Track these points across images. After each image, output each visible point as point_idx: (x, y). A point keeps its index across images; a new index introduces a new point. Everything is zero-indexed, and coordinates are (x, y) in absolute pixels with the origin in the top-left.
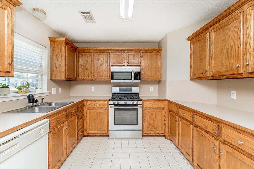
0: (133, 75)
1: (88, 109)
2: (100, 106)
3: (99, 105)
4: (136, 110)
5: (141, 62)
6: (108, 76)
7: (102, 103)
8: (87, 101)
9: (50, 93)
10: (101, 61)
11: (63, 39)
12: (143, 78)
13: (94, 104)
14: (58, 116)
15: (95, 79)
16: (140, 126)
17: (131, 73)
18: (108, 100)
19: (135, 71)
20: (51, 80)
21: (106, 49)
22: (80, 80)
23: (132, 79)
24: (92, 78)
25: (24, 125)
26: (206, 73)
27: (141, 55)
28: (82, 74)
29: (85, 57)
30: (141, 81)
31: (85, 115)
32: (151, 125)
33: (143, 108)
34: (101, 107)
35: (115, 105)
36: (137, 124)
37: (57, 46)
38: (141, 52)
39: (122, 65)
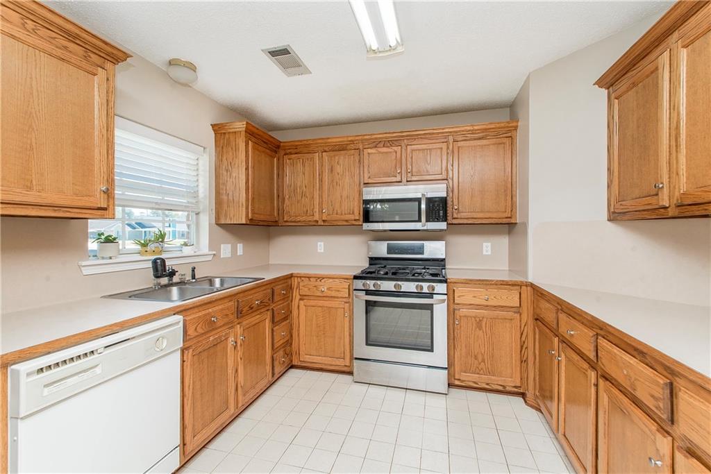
0: (423, 206)
1: (302, 298)
2: (332, 291)
3: (328, 289)
4: (430, 307)
5: (450, 167)
6: (356, 212)
7: (336, 284)
8: (300, 277)
9: (214, 255)
10: (338, 174)
11: (240, 126)
12: (455, 216)
13: (315, 286)
14: (210, 310)
15: (324, 221)
16: (440, 355)
17: (419, 200)
18: (351, 276)
19: (429, 195)
20: (217, 224)
21: (350, 139)
22: (287, 224)
23: (420, 220)
24: (317, 217)
25: (117, 326)
26: (657, 195)
27: (448, 148)
28: (293, 209)
29: (299, 165)
30: (447, 224)
32: (476, 358)
33: (452, 307)
34: (333, 294)
35: (368, 292)
36: (431, 350)
37: (229, 143)
38: (451, 139)
39: (394, 179)
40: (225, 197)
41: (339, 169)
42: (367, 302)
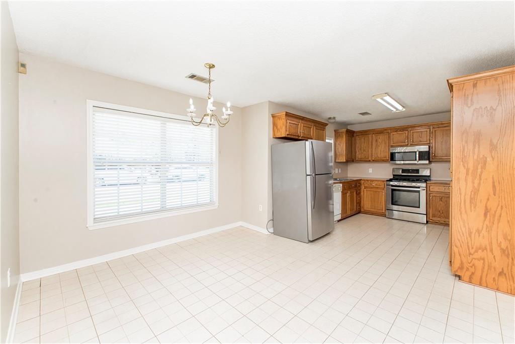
0: (417, 155)
1: (365, 187)
3: (376, 185)
4: (419, 192)
5: (431, 138)
6: (387, 157)
7: (379, 183)
8: (364, 180)
11: (344, 130)
12: (433, 158)
13: (370, 184)
15: (373, 160)
16: (423, 209)
17: (416, 152)
18: (385, 180)
19: (420, 150)
23: (416, 160)
24: (370, 159)
27: (430, 131)
28: (359, 155)
29: (363, 140)
30: (429, 161)
31: (362, 193)
32: (439, 212)
33: (429, 192)
34: (378, 187)
35: (392, 186)
36: (419, 207)
37: (340, 135)
38: (432, 127)
39: (405, 144)
40: (338, 153)
41: (380, 141)
42: (392, 189)
